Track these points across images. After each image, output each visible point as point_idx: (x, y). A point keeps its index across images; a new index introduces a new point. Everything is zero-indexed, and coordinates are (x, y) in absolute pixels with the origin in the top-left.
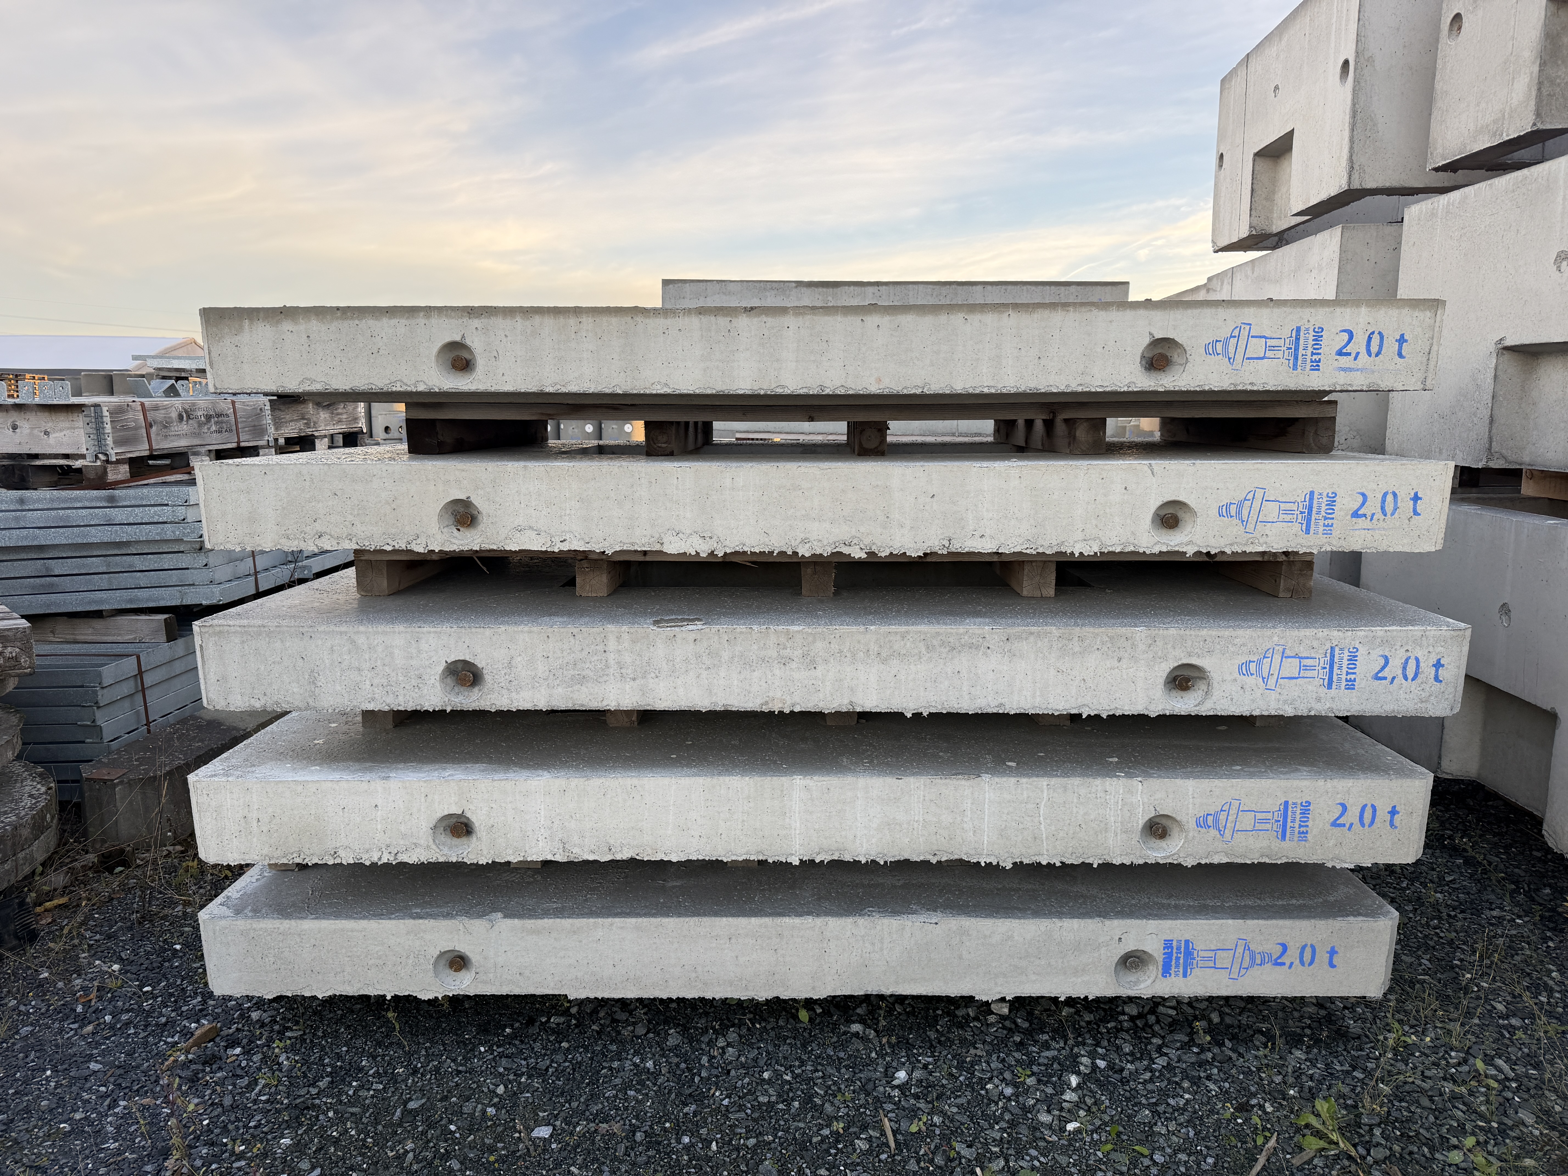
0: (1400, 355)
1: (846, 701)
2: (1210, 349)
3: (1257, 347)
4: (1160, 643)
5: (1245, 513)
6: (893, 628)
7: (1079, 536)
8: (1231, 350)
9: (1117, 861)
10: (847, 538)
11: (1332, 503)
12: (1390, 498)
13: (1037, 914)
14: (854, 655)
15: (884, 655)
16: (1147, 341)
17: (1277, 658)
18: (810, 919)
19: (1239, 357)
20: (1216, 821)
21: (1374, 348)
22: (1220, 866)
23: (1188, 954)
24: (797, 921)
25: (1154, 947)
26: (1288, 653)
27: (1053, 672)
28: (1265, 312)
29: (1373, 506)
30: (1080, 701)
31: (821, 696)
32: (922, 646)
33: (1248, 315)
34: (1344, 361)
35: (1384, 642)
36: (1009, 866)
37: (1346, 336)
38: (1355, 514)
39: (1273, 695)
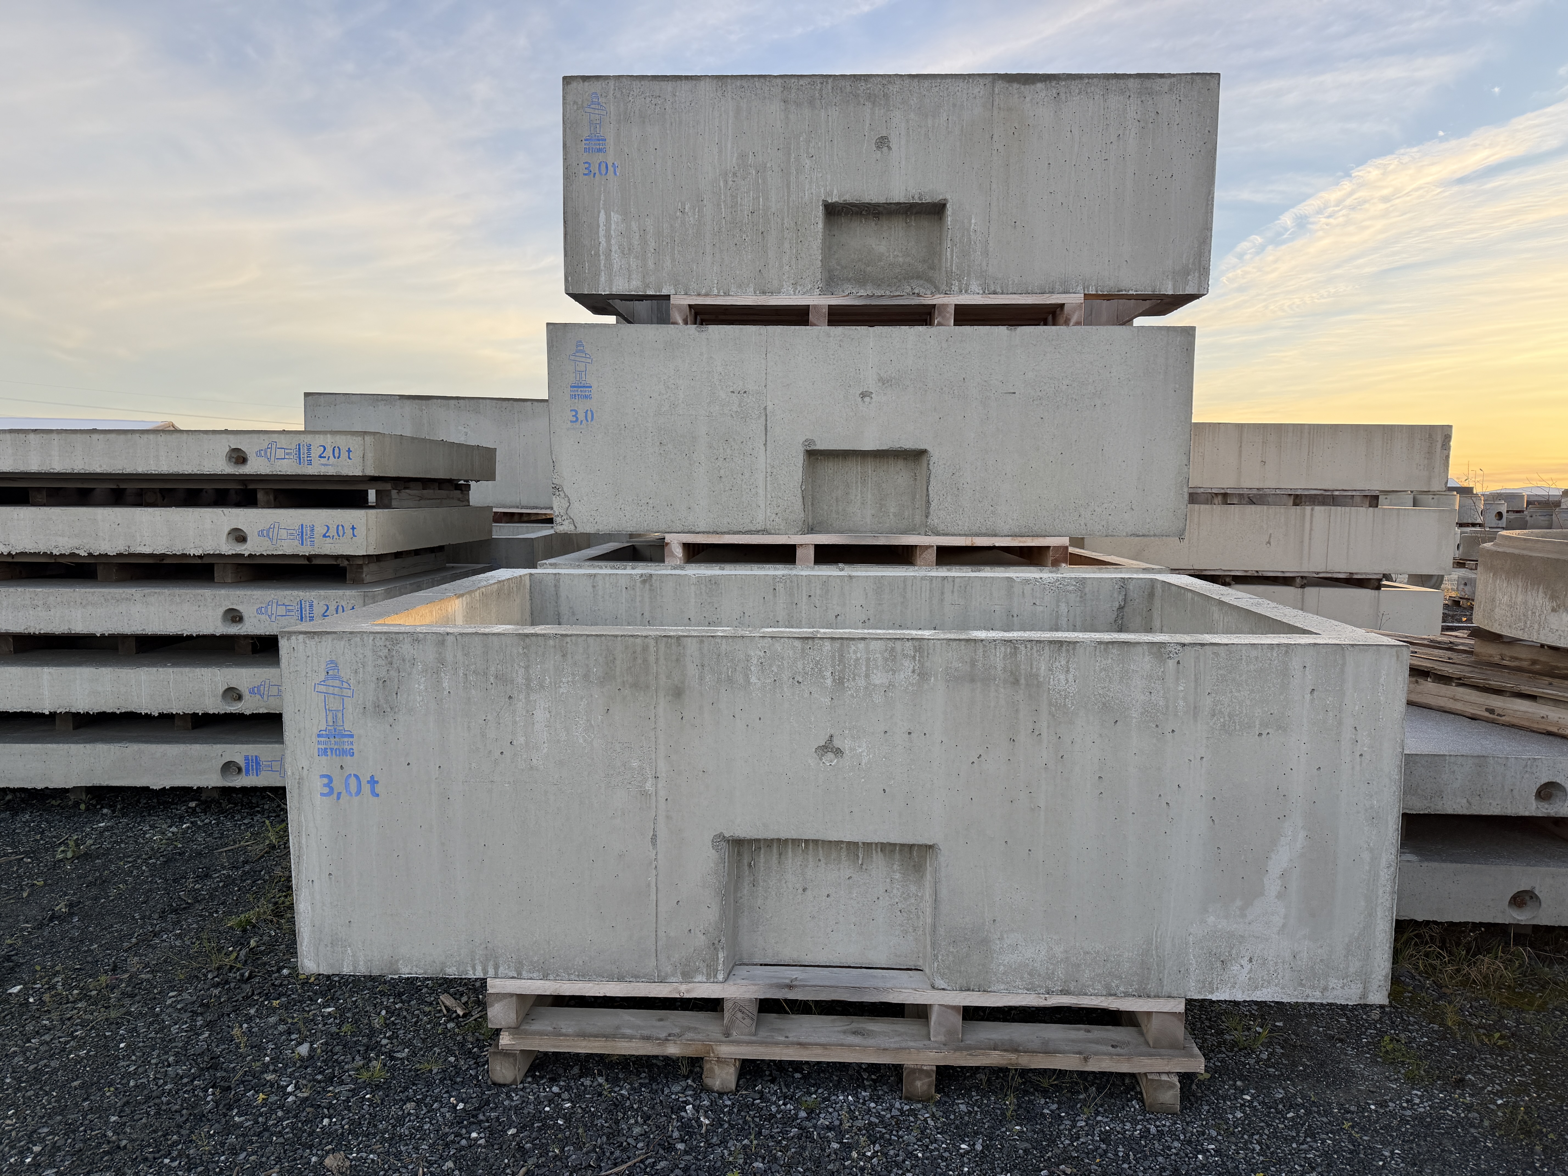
0: (349, 458)
1: (67, 628)
2: (258, 454)
3: (280, 453)
4: (217, 598)
5: (271, 534)
6: (88, 590)
7: (192, 545)
8: (269, 454)
9: (211, 712)
10: (77, 546)
11: (312, 530)
12: (340, 528)
13: (177, 742)
14: (69, 604)
15: (84, 604)
16: (228, 449)
17: (274, 605)
18: (61, 745)
19: (273, 458)
20: (259, 690)
21: (337, 455)
22: (263, 714)
23: (258, 763)
24: (54, 746)
25: (240, 760)
26: (279, 603)
27: (167, 613)
28: (282, 436)
29: (332, 532)
30: (182, 628)
31: (54, 625)
32: (102, 599)
33: (275, 437)
34: (323, 461)
35: (325, 598)
36: (157, 715)
37: (322, 449)
38: (324, 536)
39: (275, 624)
